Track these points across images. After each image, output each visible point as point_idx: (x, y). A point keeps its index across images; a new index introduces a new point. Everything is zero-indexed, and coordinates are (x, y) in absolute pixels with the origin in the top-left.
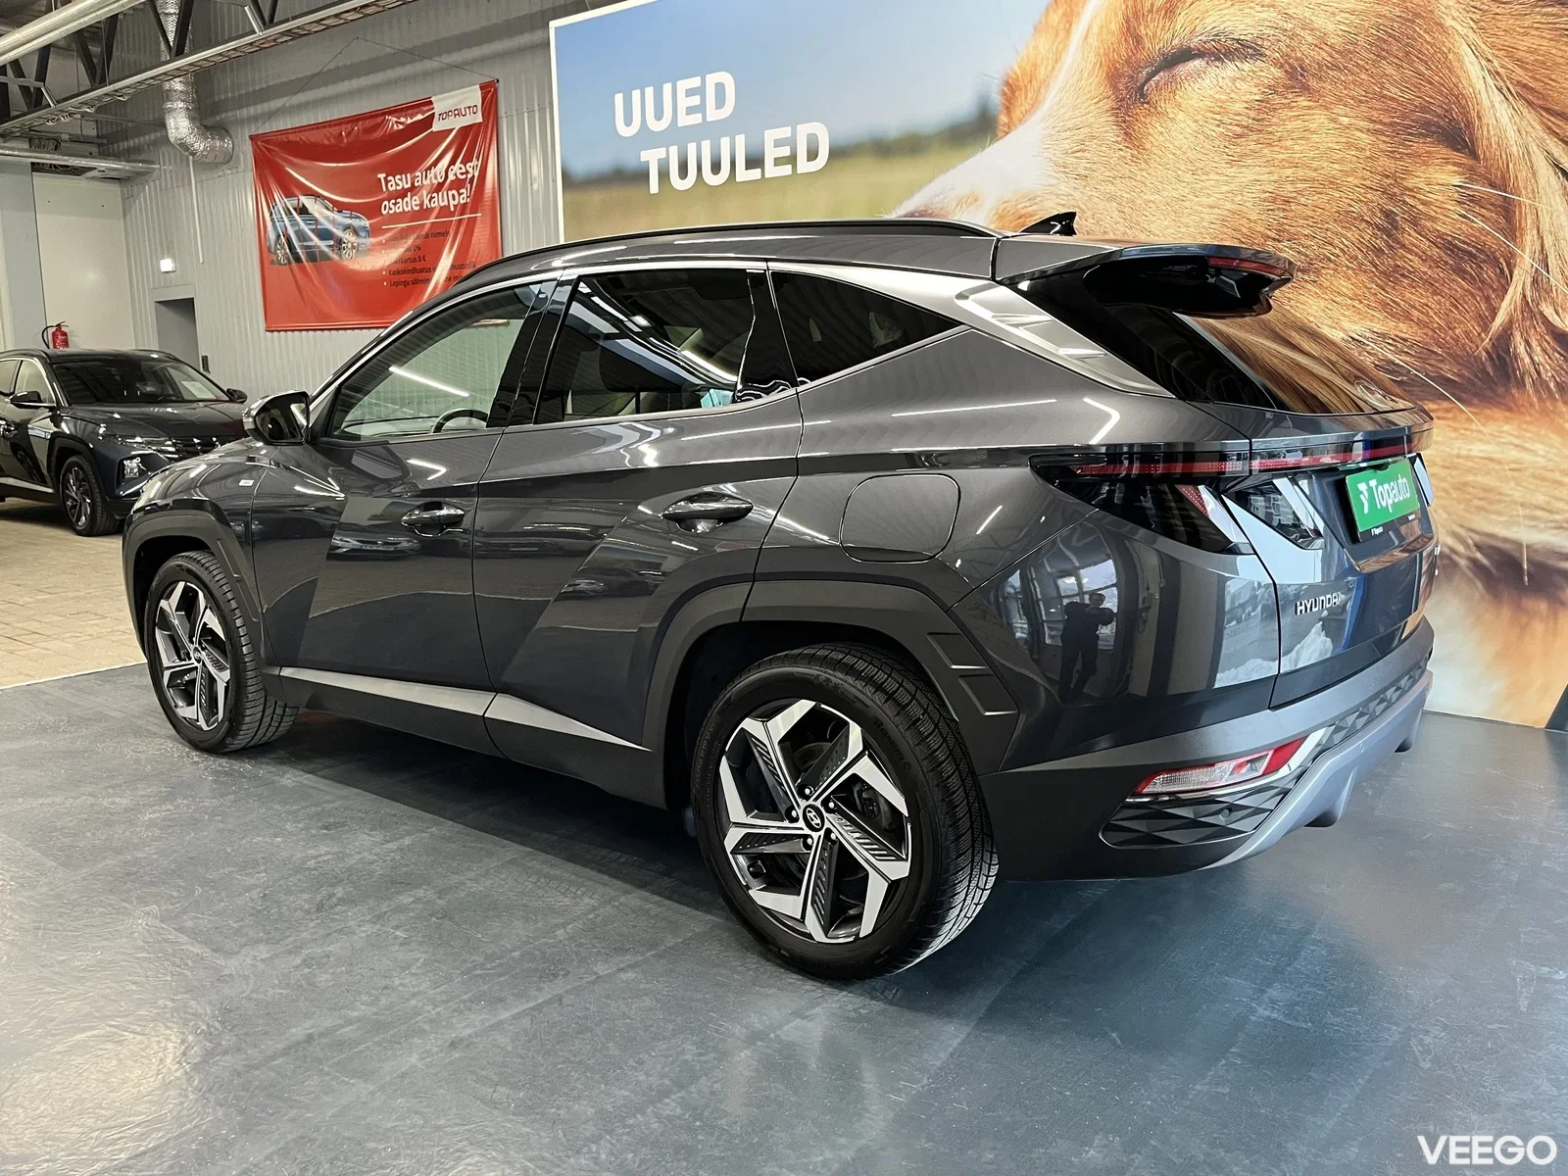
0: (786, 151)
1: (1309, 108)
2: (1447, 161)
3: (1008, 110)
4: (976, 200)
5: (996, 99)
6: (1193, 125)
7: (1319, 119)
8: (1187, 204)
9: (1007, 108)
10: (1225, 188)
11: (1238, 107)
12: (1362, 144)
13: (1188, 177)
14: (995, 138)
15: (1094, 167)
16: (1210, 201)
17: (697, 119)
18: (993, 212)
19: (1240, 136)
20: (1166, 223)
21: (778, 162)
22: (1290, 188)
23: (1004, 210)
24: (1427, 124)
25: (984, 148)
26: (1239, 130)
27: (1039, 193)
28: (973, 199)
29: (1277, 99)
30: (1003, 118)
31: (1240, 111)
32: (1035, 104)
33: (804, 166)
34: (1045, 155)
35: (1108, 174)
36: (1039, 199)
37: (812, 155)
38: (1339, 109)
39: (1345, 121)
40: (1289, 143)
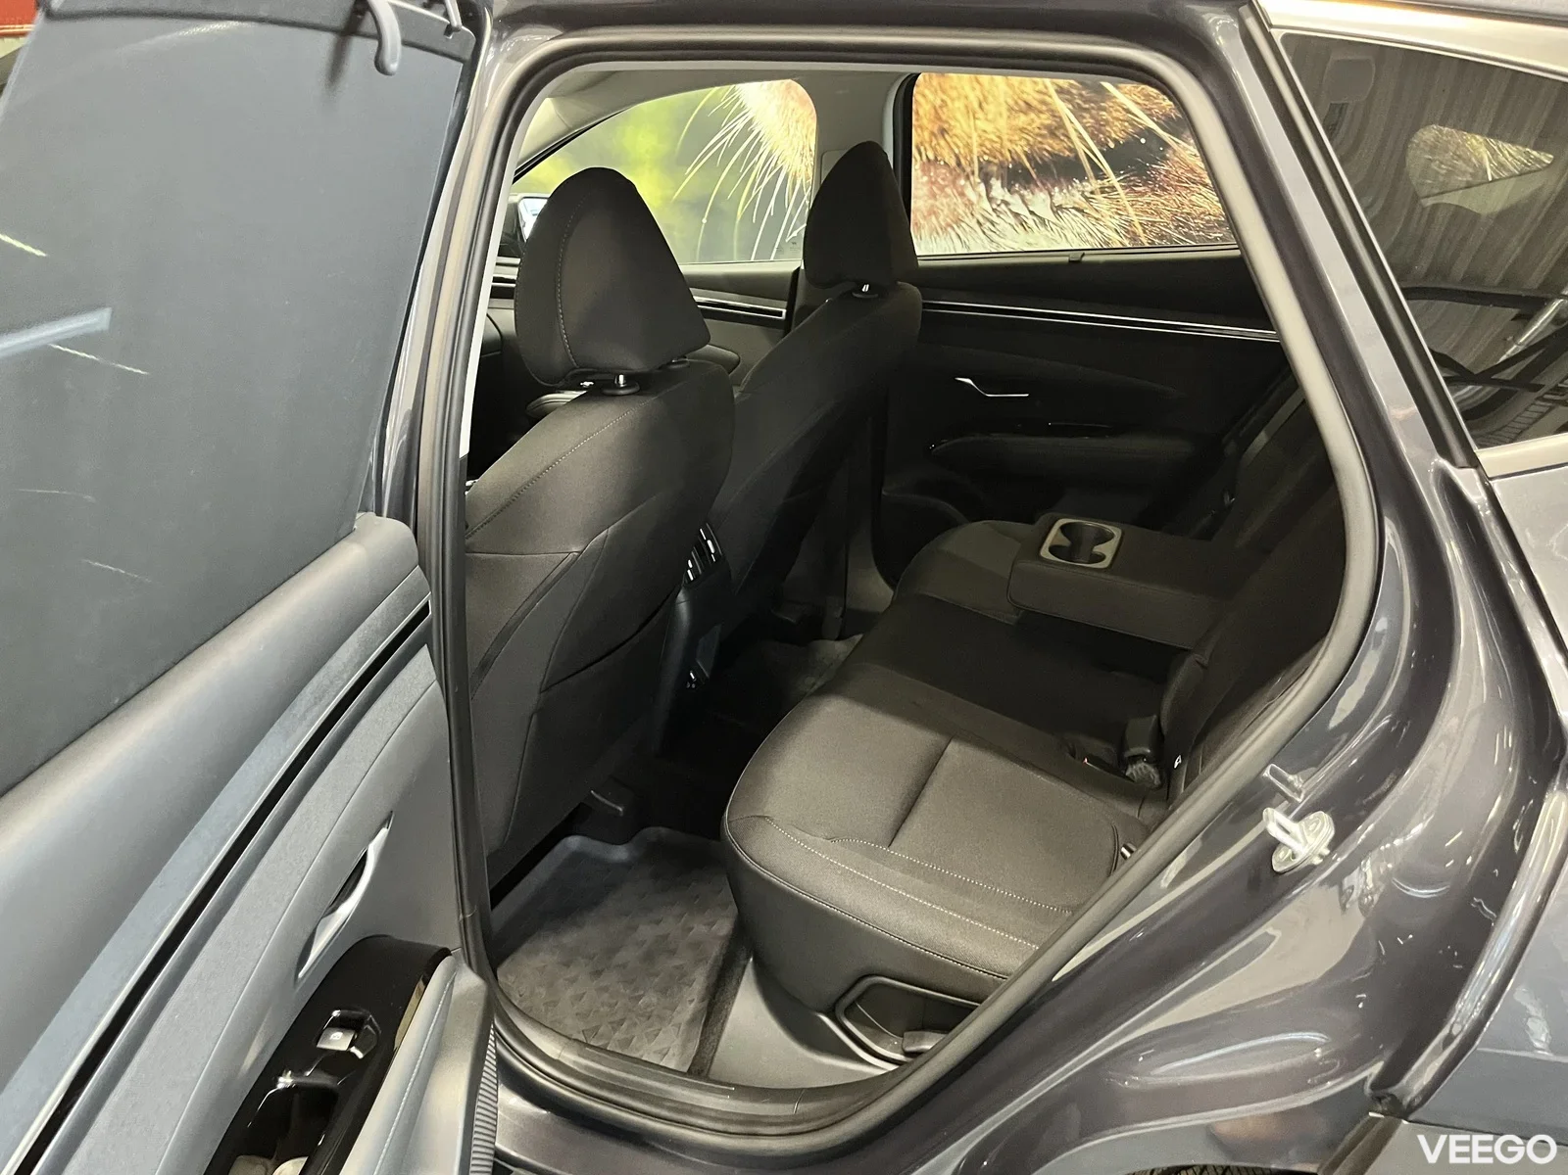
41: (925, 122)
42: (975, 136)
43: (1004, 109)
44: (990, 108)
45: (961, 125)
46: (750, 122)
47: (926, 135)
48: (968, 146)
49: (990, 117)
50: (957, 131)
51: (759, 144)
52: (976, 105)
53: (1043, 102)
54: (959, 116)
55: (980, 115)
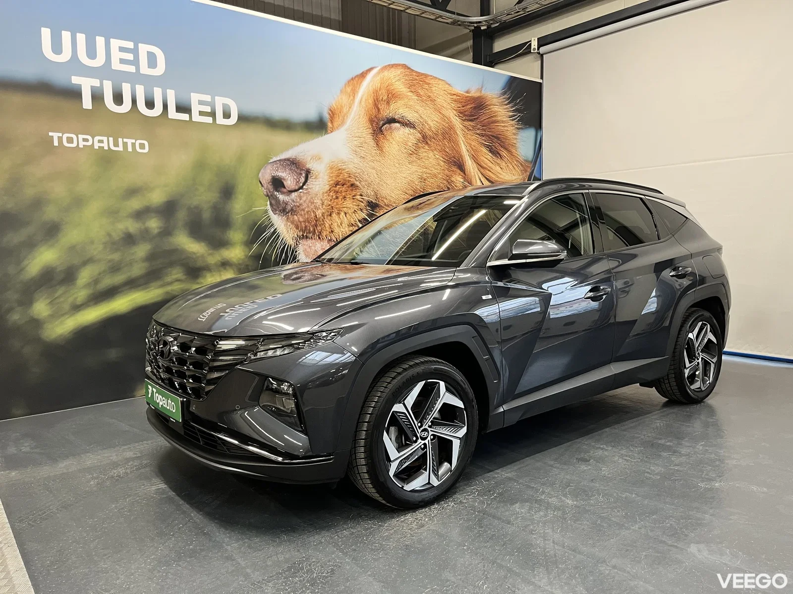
0: (208, 109)
1: (428, 150)
2: (460, 174)
3: (332, 123)
4: (319, 159)
5: (326, 116)
6: (398, 147)
7: (431, 154)
8: (398, 175)
9: (331, 120)
10: (408, 172)
11: (410, 144)
12: (441, 165)
13: (397, 165)
14: (326, 133)
15: (367, 154)
16: (404, 175)
17: (132, 69)
18: (328, 165)
19: (411, 154)
20: (392, 181)
21: (201, 113)
22: (425, 175)
23: (332, 165)
24: (455, 162)
25: (322, 136)
26: (411, 153)
27: (347, 161)
28: (318, 158)
29: (420, 145)
30: (330, 125)
31: (411, 146)
32: (343, 123)
33: (220, 120)
34: (348, 145)
35: (371, 158)
36: (347, 163)
37: (227, 115)
38: (435, 152)
39: (437, 156)
40: (424, 160)
41: (327, 229)
42: (340, 232)
43: (347, 225)
44: (343, 225)
45: (336, 230)
46: (276, 229)
47: (328, 233)
48: (339, 235)
49: (344, 227)
50: (336, 231)
51: (279, 236)
52: (340, 224)
53: (356, 224)
54: (336, 227)
55: (341, 227)
